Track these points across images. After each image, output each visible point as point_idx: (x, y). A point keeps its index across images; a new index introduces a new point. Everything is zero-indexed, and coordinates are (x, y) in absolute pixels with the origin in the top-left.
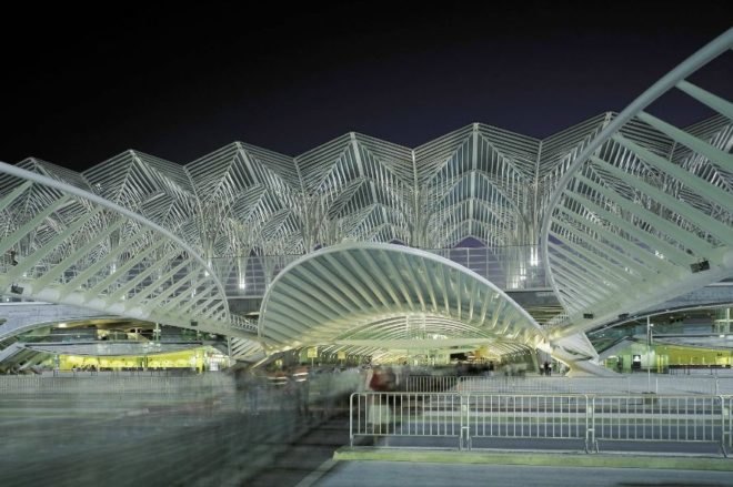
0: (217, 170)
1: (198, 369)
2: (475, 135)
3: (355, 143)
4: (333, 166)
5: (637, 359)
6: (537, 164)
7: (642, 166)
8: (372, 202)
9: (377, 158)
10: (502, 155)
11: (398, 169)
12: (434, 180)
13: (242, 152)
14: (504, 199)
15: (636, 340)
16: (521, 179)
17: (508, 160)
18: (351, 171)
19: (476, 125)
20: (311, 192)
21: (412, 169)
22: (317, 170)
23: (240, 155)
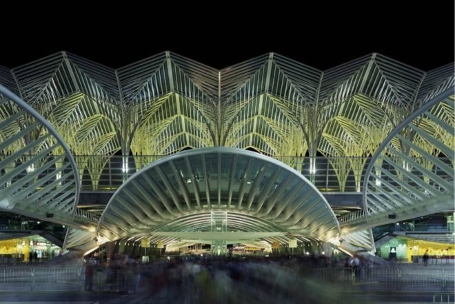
0: (43, 75)
1: (23, 255)
2: (270, 62)
3: (169, 61)
4: (148, 80)
5: (393, 251)
6: (318, 91)
7: (395, 98)
8: (176, 113)
9: (187, 75)
10: (290, 81)
11: (205, 86)
12: (234, 98)
13: (67, 61)
14: (285, 117)
15: (395, 236)
16: (304, 102)
17: (294, 86)
18: (163, 85)
19: (272, 55)
20: (128, 101)
21: (217, 87)
22: (135, 82)
23: (64, 63)
